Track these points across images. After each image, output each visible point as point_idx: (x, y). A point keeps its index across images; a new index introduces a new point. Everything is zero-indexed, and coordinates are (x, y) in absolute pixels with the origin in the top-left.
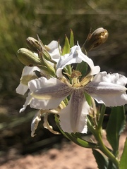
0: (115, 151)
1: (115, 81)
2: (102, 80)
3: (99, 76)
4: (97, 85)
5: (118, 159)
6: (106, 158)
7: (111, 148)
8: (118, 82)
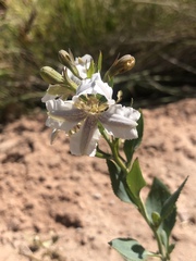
0: (127, 164)
1: (128, 115)
2: (115, 112)
3: (113, 108)
4: (110, 116)
5: (128, 170)
6: (119, 169)
7: (125, 158)
8: (131, 117)
